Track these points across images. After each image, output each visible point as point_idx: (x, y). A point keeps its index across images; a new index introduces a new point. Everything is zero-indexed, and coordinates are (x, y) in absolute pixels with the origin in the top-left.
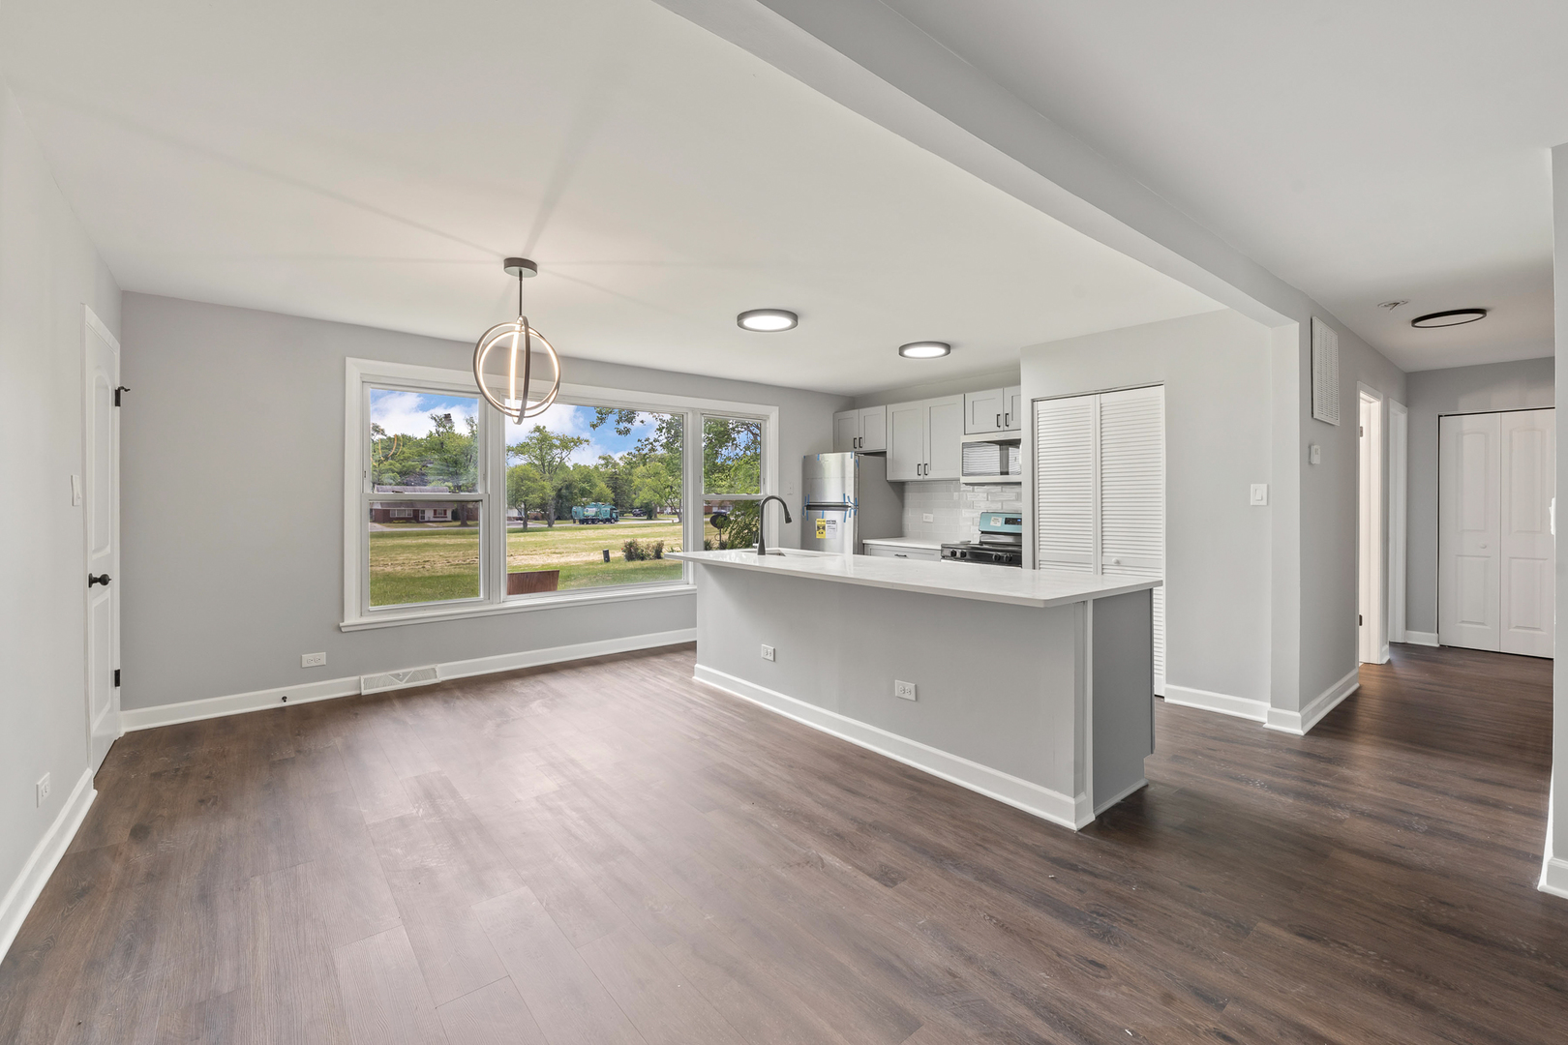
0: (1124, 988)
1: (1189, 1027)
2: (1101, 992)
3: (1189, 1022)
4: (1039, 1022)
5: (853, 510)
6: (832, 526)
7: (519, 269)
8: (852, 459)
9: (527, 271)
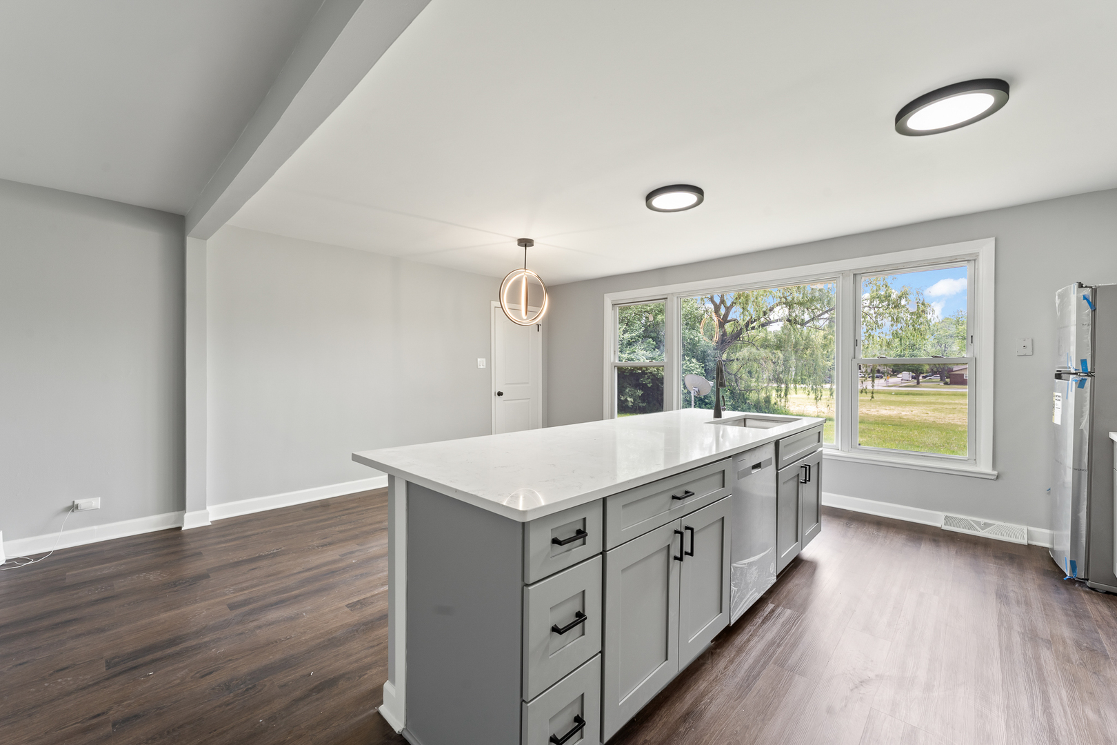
0: (178, 681)
1: (123, 701)
2: (186, 670)
3: (125, 703)
4: (194, 643)
5: (1079, 378)
6: (1058, 404)
7: (524, 244)
8: (1074, 296)
9: (528, 244)
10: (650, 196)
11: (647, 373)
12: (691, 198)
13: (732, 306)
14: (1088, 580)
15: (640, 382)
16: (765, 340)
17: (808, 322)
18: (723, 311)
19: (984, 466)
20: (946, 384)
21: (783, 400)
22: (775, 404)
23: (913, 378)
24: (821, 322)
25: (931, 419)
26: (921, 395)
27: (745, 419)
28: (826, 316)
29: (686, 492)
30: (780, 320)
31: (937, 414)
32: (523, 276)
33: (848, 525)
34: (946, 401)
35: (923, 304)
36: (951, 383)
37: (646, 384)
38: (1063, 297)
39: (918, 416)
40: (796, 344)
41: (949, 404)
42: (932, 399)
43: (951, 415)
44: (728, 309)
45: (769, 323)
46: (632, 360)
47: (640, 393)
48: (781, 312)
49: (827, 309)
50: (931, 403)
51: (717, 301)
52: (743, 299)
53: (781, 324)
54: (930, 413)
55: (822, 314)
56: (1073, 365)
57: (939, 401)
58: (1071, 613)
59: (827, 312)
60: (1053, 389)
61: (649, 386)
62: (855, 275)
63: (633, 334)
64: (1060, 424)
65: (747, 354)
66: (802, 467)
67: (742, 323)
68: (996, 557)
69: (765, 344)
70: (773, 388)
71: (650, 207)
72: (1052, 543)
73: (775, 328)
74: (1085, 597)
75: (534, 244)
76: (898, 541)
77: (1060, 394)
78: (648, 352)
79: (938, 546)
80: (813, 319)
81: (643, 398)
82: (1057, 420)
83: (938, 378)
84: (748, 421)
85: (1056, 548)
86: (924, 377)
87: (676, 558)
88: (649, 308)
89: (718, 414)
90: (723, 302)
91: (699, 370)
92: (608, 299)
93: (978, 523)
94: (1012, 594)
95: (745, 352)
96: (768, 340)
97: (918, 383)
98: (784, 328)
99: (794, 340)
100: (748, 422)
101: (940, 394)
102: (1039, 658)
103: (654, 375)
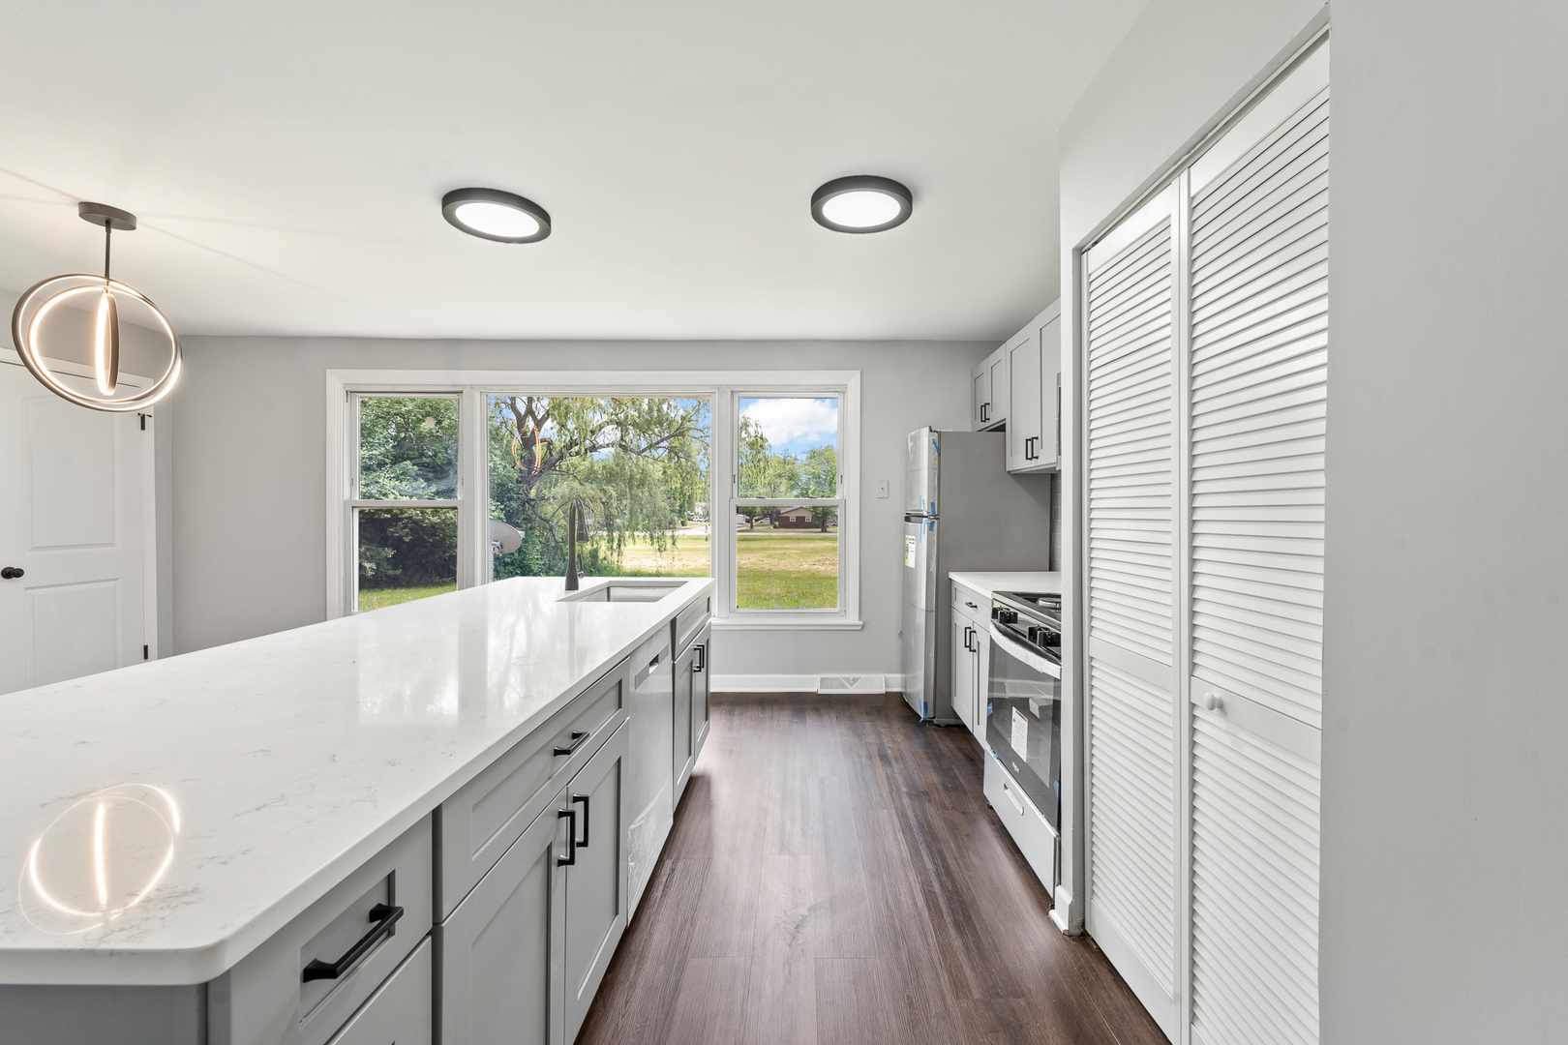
5: (930, 522)
6: (912, 547)
7: (103, 217)
8: (925, 438)
9: (115, 220)
10: (452, 198)
11: (402, 519)
12: (530, 225)
13: (544, 419)
14: (934, 718)
15: (388, 534)
16: (591, 470)
17: (644, 450)
18: (530, 424)
19: (852, 619)
20: (775, 527)
21: (615, 554)
22: (605, 558)
23: (747, 521)
24: (661, 451)
25: (768, 567)
26: (755, 540)
27: (608, 589)
28: (665, 444)
29: (575, 736)
30: (613, 445)
31: (771, 561)
32: (100, 294)
33: (731, 713)
34: (777, 546)
35: (761, 438)
36: (780, 527)
37: (400, 538)
38: (916, 439)
39: (756, 564)
40: (631, 478)
41: (781, 549)
42: (765, 544)
43: (783, 562)
44: (539, 424)
45: (594, 448)
46: (371, 496)
47: (390, 553)
48: (611, 434)
49: (667, 435)
50: (765, 549)
51: (522, 408)
52: (560, 410)
53: (612, 450)
54: (766, 561)
55: (662, 441)
56: (925, 510)
57: (772, 546)
58: (932, 756)
59: (667, 438)
60: (905, 532)
61: (407, 540)
62: (732, 392)
63: (374, 452)
64: (913, 566)
65: (567, 491)
66: (695, 649)
67: (558, 445)
68: (868, 714)
69: (590, 477)
70: (601, 537)
71: (450, 218)
72: (905, 687)
73: (605, 455)
74: (935, 734)
75: (138, 226)
76: (783, 719)
77: (914, 537)
78: (404, 483)
79: (820, 715)
80: (650, 447)
81: (394, 562)
82: (911, 563)
83: (767, 521)
84: (612, 590)
85: (909, 691)
86: (756, 520)
87: (561, 863)
88: (404, 409)
89: (572, 585)
90: (530, 412)
91: (496, 514)
92: (336, 382)
93: (847, 680)
94: (889, 752)
95: (563, 488)
96: (595, 472)
97: (752, 527)
98: (616, 456)
99: (629, 473)
100: (614, 592)
101: (771, 539)
102: (927, 815)
103: (415, 522)
